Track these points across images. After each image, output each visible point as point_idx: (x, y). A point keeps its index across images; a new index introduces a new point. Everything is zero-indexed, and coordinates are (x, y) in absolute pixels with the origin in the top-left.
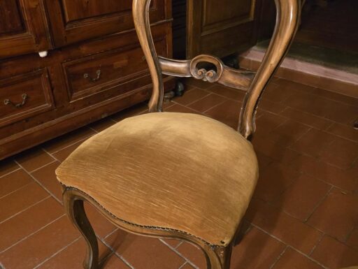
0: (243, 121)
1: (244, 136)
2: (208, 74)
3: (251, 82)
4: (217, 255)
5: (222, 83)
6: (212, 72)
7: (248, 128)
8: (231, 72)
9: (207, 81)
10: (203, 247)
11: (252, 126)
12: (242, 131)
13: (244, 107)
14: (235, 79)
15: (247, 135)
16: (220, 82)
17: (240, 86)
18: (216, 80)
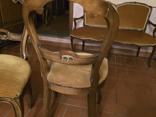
0: (22, 53)
1: (24, 59)
2: (3, 37)
3: (22, 37)
4: (16, 102)
5: (10, 39)
6: (5, 36)
7: (25, 55)
8: (13, 34)
9: (4, 40)
10: (10, 101)
11: (26, 54)
12: (23, 57)
13: (21, 48)
14: (15, 37)
15: (25, 58)
16: (9, 39)
17: (18, 39)
18: (7, 39)
